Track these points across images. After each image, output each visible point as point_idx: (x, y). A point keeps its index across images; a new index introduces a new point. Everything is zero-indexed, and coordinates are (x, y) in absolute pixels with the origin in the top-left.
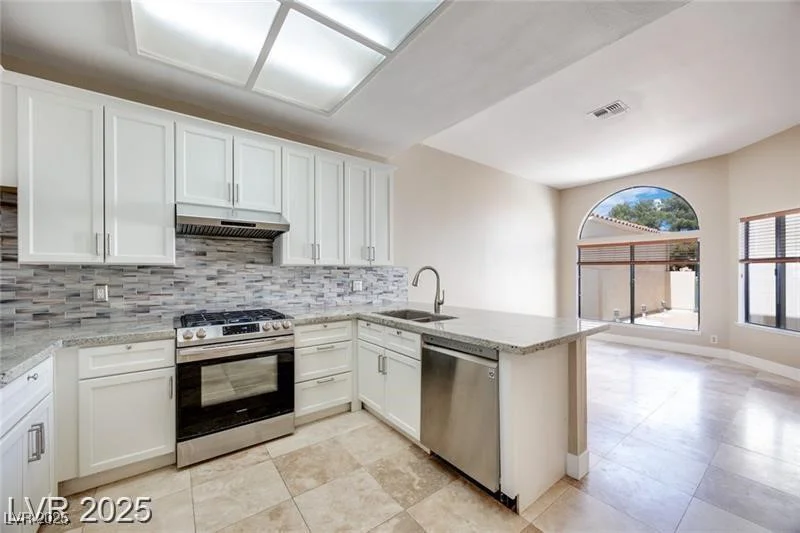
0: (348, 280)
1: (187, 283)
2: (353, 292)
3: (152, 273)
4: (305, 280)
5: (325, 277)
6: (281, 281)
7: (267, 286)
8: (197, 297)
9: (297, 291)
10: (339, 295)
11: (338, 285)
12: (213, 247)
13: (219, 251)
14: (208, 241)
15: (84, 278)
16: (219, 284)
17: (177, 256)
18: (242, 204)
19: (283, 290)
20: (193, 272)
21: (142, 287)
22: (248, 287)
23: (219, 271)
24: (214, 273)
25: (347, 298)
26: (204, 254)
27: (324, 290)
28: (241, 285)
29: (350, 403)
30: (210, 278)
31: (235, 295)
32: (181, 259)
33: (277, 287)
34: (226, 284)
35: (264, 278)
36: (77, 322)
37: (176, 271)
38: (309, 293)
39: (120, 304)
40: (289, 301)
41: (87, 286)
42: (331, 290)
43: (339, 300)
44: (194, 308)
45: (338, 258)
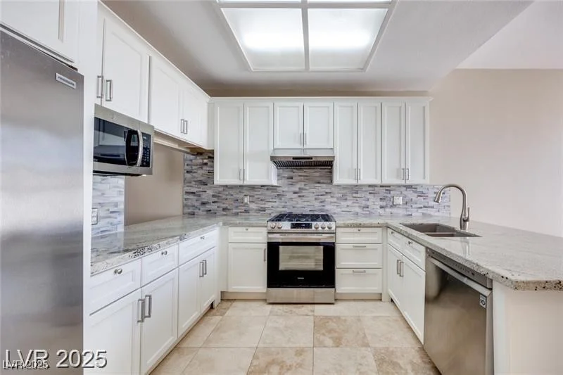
0: (389, 195)
1: (283, 195)
2: (393, 206)
3: (267, 189)
4: (354, 195)
5: (370, 193)
6: (337, 195)
7: (328, 199)
8: (288, 204)
9: (349, 203)
10: (382, 207)
11: (381, 199)
12: (297, 173)
13: (300, 176)
14: (294, 170)
15: (240, 192)
16: (300, 196)
17: (278, 180)
18: (309, 144)
19: (338, 201)
20: (285, 189)
21: (262, 197)
22: (316, 199)
23: (300, 188)
24: (297, 190)
25: (388, 210)
26: (292, 178)
27: (368, 203)
28: (312, 197)
29: (381, 294)
30: (295, 193)
31: (308, 203)
32: (280, 181)
33: (335, 200)
34: (303, 196)
35: (327, 193)
36: (237, 214)
37: (278, 189)
38: (357, 205)
39: (253, 206)
40: (343, 209)
41: (241, 196)
42: (374, 203)
43: (381, 211)
44: (286, 210)
45: (376, 178)
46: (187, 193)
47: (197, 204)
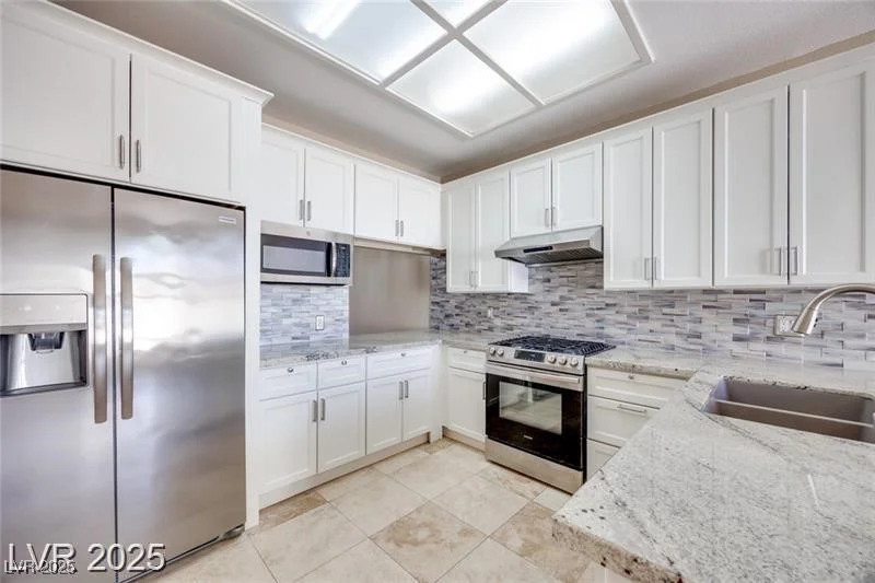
0: (760, 313)
1: (536, 308)
2: (775, 338)
3: (516, 299)
4: (666, 310)
5: (704, 307)
6: (630, 310)
7: (610, 315)
8: (543, 321)
9: (656, 325)
10: (737, 339)
11: (735, 320)
12: (559, 273)
13: (561, 277)
14: (552, 269)
15: (484, 302)
16: (561, 310)
17: (529, 284)
19: (631, 321)
20: (540, 298)
21: (509, 310)
22: (588, 315)
23: (561, 297)
24: (557, 299)
25: (760, 347)
26: (549, 281)
27: (701, 328)
28: (579, 312)
30: (554, 304)
31: (576, 323)
32: (532, 287)
33: (623, 318)
34: (567, 310)
35: (607, 305)
36: (479, 331)
37: (529, 297)
38: (674, 330)
39: (498, 322)
40: (642, 337)
41: (483, 308)
42: (719, 329)
43: (737, 348)
44: (542, 331)
45: (699, 275)
46: (433, 303)
47: (442, 317)
